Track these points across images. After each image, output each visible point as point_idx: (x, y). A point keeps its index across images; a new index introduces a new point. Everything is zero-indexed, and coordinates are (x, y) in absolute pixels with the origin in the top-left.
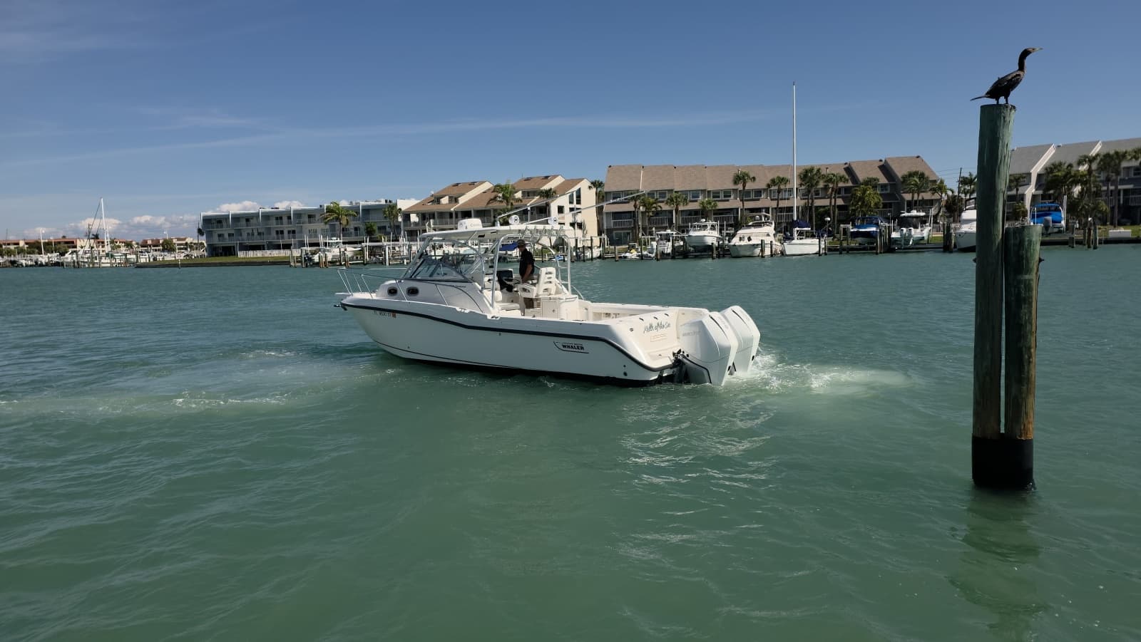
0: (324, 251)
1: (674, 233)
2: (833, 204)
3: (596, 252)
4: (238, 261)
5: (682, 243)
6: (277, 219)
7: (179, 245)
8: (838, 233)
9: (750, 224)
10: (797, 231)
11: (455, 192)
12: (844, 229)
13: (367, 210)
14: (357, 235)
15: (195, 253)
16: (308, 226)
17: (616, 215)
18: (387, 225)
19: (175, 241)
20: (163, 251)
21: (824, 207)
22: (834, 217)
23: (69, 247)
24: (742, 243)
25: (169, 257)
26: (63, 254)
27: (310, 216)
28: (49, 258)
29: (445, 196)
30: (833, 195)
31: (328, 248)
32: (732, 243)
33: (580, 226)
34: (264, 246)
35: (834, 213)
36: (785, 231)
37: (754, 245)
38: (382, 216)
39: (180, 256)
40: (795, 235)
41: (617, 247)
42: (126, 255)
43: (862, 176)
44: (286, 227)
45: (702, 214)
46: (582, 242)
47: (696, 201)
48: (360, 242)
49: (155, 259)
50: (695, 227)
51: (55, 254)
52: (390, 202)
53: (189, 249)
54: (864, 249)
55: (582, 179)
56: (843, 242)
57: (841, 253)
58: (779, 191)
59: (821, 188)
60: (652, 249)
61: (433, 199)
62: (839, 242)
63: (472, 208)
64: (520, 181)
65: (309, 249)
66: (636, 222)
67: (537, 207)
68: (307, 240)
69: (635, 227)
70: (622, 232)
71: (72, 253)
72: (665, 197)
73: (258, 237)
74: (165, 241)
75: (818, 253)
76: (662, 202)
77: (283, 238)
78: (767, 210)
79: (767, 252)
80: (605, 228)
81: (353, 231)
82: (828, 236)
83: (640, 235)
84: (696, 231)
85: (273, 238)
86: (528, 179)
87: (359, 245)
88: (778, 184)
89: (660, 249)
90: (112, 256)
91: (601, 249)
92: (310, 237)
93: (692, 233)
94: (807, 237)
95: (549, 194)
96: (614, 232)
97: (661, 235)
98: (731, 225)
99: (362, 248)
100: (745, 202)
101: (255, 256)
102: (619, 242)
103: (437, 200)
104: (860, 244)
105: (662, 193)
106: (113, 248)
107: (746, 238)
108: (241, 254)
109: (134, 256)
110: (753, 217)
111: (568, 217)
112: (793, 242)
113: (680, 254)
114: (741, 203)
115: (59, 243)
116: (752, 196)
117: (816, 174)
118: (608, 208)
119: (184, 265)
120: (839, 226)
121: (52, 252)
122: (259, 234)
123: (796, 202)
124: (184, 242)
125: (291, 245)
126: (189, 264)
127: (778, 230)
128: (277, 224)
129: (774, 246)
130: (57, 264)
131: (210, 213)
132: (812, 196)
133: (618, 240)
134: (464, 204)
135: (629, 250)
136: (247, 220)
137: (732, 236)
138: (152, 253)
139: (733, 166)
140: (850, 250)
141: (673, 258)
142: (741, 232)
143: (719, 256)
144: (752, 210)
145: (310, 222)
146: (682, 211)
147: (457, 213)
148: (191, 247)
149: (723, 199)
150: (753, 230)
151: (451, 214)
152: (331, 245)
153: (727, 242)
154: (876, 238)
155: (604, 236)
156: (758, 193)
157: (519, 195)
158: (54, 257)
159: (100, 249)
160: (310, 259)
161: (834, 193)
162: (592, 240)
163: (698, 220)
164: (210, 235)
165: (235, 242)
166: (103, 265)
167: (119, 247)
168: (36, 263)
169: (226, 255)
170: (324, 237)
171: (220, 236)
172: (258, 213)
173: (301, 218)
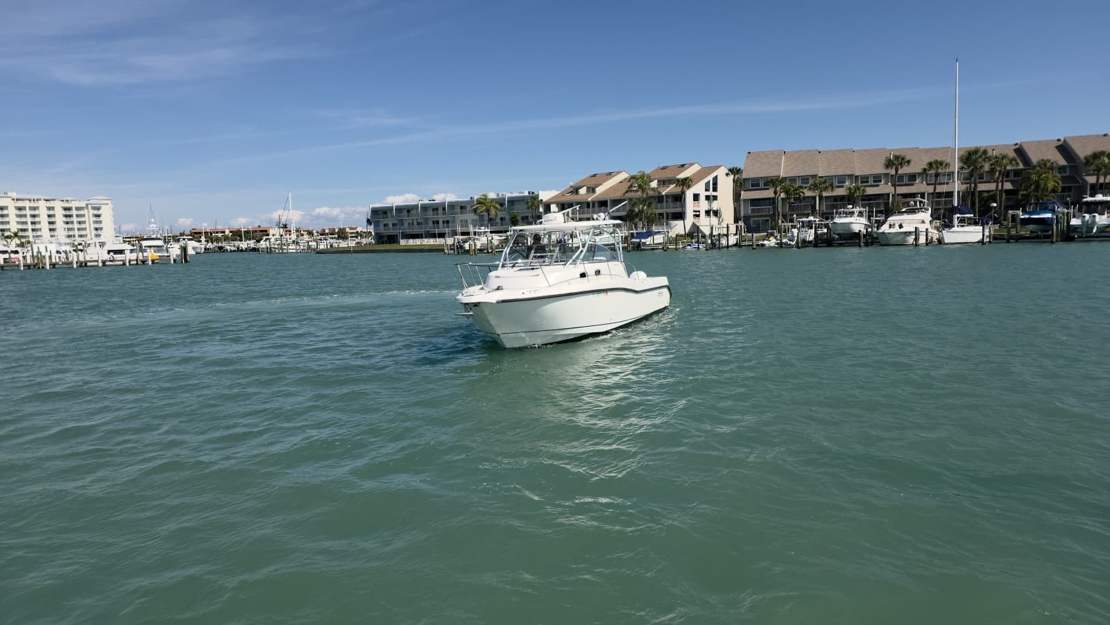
0: (474, 240)
1: (817, 220)
2: (1000, 188)
3: (733, 240)
4: (401, 248)
5: (825, 230)
6: (433, 210)
7: (351, 233)
8: (1005, 220)
9: (904, 210)
10: (958, 218)
11: (592, 183)
12: (1013, 216)
13: (512, 201)
14: (502, 225)
15: (364, 241)
16: (460, 217)
17: (754, 202)
18: (530, 215)
19: (347, 230)
20: (338, 239)
21: (989, 191)
22: (1001, 201)
23: (264, 235)
24: (892, 230)
25: (343, 244)
26: (258, 241)
27: (462, 208)
28: (248, 244)
29: (584, 186)
30: (1000, 179)
31: (477, 237)
32: (880, 231)
33: (716, 213)
34: (422, 235)
35: (1001, 198)
36: (944, 217)
37: (906, 232)
38: (525, 206)
39: (351, 243)
40: (956, 222)
41: (755, 235)
42: (308, 242)
43: (1035, 158)
44: (441, 217)
45: (849, 200)
46: (717, 229)
47: (842, 187)
48: (506, 232)
49: (331, 246)
50: (840, 213)
51: (252, 241)
52: (533, 193)
53: (359, 238)
54: (1037, 237)
55: (719, 167)
56: (1012, 230)
57: (1008, 242)
58: (937, 175)
59: (987, 172)
60: (793, 236)
61: (572, 189)
62: (1006, 230)
63: (608, 197)
64: (656, 170)
65: (461, 237)
66: (775, 208)
67: (672, 196)
68: (459, 229)
69: (774, 214)
70: (761, 219)
71: (266, 240)
72: (808, 183)
73: (418, 227)
74: (340, 229)
75: (982, 242)
76: (806, 188)
77: (438, 228)
78: (923, 195)
79: (922, 240)
80: (742, 215)
81: (499, 221)
82: (994, 224)
83: (780, 221)
84: (841, 217)
85: (429, 227)
86: (664, 168)
87: (505, 234)
88: (935, 170)
89: (802, 236)
90: (297, 243)
91: (738, 237)
92: (462, 227)
93: (837, 220)
94: (969, 224)
95: (686, 183)
96: (752, 219)
97: (803, 222)
98: (881, 212)
99: (507, 237)
100: (897, 188)
101: (415, 244)
102: (757, 230)
103: (575, 190)
104: (1031, 232)
105: (805, 179)
106: (297, 236)
107: (897, 226)
108: (403, 242)
109: (315, 244)
110: (907, 203)
111: (703, 205)
112: (953, 229)
113: (820, 242)
114: (893, 188)
115: (256, 231)
116: (906, 180)
117: (981, 156)
118: (744, 195)
119: (356, 252)
120: (1006, 213)
121: (250, 240)
122: (419, 224)
123: (957, 187)
124: (355, 231)
125: (445, 234)
126: (359, 250)
127: (935, 216)
128: (434, 215)
129: (930, 234)
130: (254, 250)
131: (378, 205)
132: (975, 180)
133: (756, 227)
134: (600, 194)
135: (767, 237)
136: (408, 211)
137: (880, 224)
138: (330, 240)
139: (884, 150)
140: (1019, 239)
141: (816, 246)
142: (892, 219)
143: (867, 245)
144: (905, 196)
145: (462, 213)
146: (826, 197)
147: (594, 203)
148: (361, 236)
149: (873, 184)
150: (906, 217)
151: (588, 204)
152: (480, 234)
153: (875, 230)
154: (1051, 225)
155: (741, 223)
156: (913, 177)
157: (654, 184)
158: (252, 243)
159: (288, 236)
160: (462, 247)
161: (1001, 176)
162: (728, 227)
163: (845, 207)
164: (377, 225)
165: (398, 231)
166: (290, 251)
167: (302, 235)
168: (238, 248)
169: (390, 243)
170: (474, 226)
171: (385, 225)
172: (418, 205)
173: (454, 209)
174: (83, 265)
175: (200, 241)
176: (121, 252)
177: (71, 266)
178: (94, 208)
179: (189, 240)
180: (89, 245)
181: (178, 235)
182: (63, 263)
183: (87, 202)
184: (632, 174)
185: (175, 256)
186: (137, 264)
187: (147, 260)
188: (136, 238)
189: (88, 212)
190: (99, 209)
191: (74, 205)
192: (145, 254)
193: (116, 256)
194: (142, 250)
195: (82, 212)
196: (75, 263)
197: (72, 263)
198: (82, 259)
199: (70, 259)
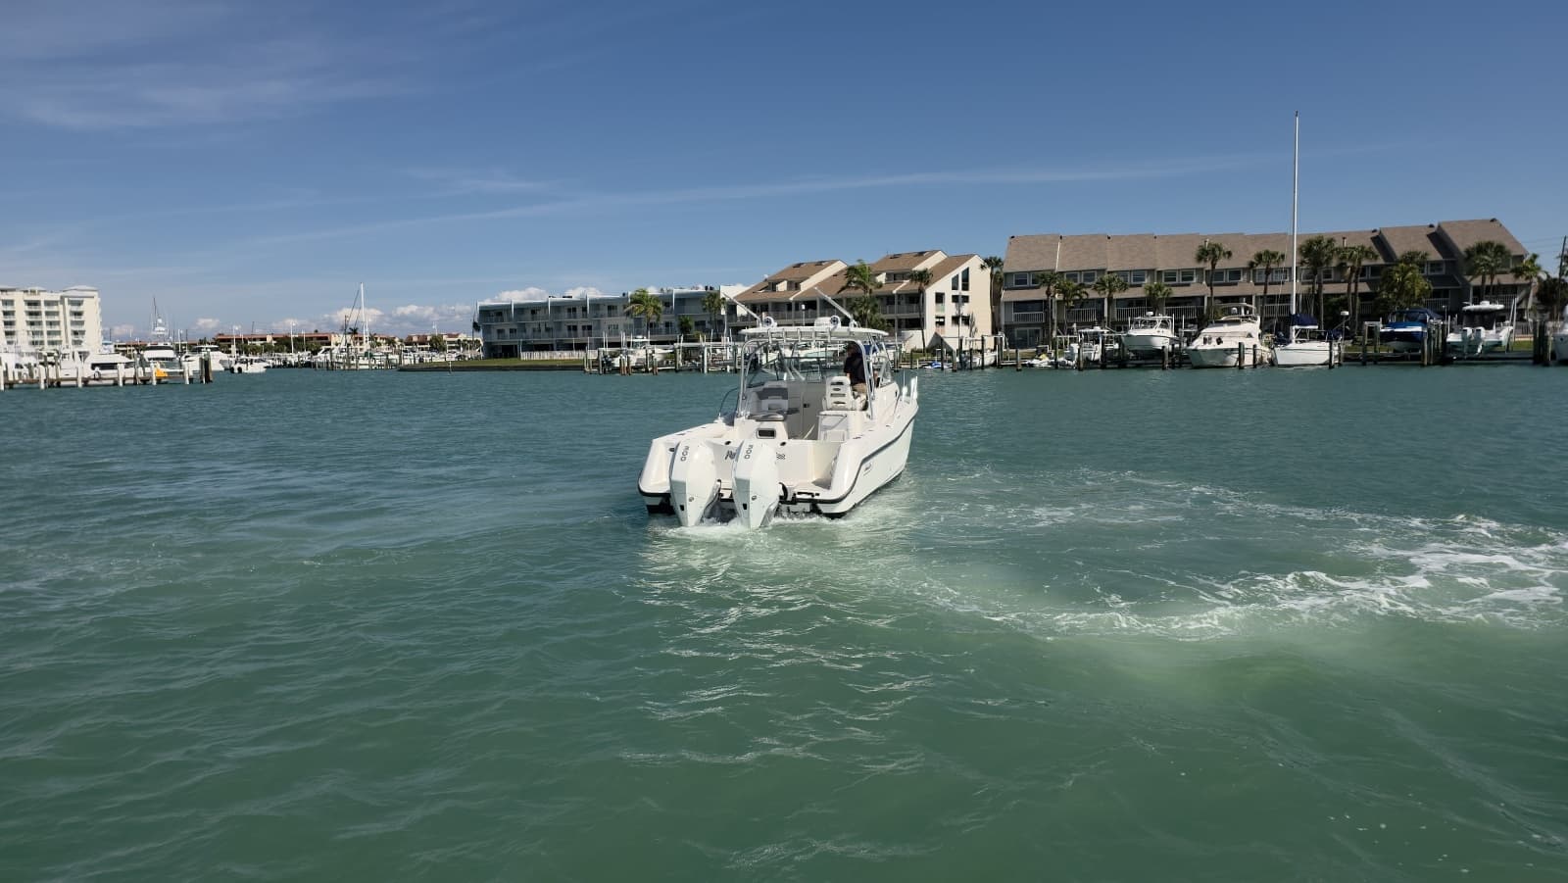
0: (627, 353)
1: (1106, 331)
2: (1353, 290)
3: (989, 358)
4: (522, 364)
5: (1116, 346)
6: (569, 310)
7: (450, 342)
8: (1360, 334)
9: (1222, 319)
10: (1297, 330)
11: (796, 275)
12: (1370, 329)
13: (682, 300)
14: (668, 333)
15: (469, 354)
16: (608, 321)
17: (1019, 305)
18: (707, 319)
19: (445, 338)
20: (431, 350)
21: (1338, 295)
22: (1354, 309)
23: (323, 344)
24: (1208, 347)
25: (438, 358)
26: (315, 353)
27: (610, 308)
28: (299, 357)
29: (784, 280)
30: (1353, 278)
31: (632, 349)
32: (1192, 347)
33: (967, 320)
34: (552, 345)
35: (1354, 304)
36: (1277, 330)
37: (1226, 350)
38: (700, 307)
39: (451, 357)
40: (1293, 335)
41: (1020, 351)
42: (387, 354)
43: (1399, 250)
44: (580, 321)
45: (1149, 305)
46: (968, 343)
47: (1140, 286)
48: (672, 343)
49: (421, 360)
50: (1137, 323)
51: (306, 353)
52: (711, 288)
53: (462, 349)
54: (1403, 358)
55: (972, 256)
56: (1368, 348)
57: (1364, 365)
58: (1268, 272)
59: (1335, 268)
60: (1072, 354)
61: (767, 284)
62: (1361, 348)
63: (818, 296)
64: (885, 259)
65: (608, 350)
66: (1048, 315)
67: (906, 295)
68: (605, 338)
69: (1047, 323)
70: (1028, 329)
71: (327, 350)
72: (1093, 280)
73: (547, 334)
74: (434, 337)
75: (1329, 363)
76: (1089, 287)
77: (576, 336)
78: (1249, 299)
79: (1248, 360)
80: (1003, 323)
81: (662, 327)
82: (1345, 339)
83: (1054, 332)
84: (1138, 328)
85: (564, 335)
86: (895, 257)
87: (672, 346)
88: (1266, 264)
89: (1084, 353)
90: (371, 356)
91: (996, 353)
92: (610, 334)
93: (1134, 332)
94: (1312, 339)
95: (924, 278)
97: (1085, 334)
98: (1192, 321)
99: (674, 349)
100: (1215, 288)
101: (541, 358)
102: (1022, 344)
103: (772, 286)
104: (1395, 351)
105: (1089, 275)
106: (372, 346)
107: (1214, 340)
108: (525, 356)
109: (397, 357)
110: (1228, 310)
111: (950, 309)
112: (1290, 346)
113: (1114, 361)
114: (1209, 288)
115: (311, 338)
116: (1226, 278)
117: (1326, 247)
118: (1006, 296)
119: (456, 369)
120: (1361, 325)
121: (303, 350)
122: (547, 330)
123: (1295, 288)
124: (456, 339)
125: (585, 344)
126: (461, 367)
127: (1265, 328)
128: (570, 318)
129: (1258, 353)
130: (308, 365)
131: (488, 302)
132: (1320, 279)
133: (1022, 341)
134: (807, 292)
135: (1037, 355)
136: (533, 312)
137: (1191, 338)
138: (419, 353)
139: (1197, 236)
140: (1378, 360)
141: (1103, 367)
142: (1207, 331)
143: (1173, 366)
144: (1225, 299)
145: (610, 316)
146: (1118, 300)
147: (797, 304)
148: (464, 346)
149: (1181, 282)
150: (1226, 328)
151: (789, 305)
152: (635, 345)
153: (1185, 345)
154: (1421, 342)
155: (1001, 335)
156: (1235, 274)
157: (881, 279)
158: (305, 356)
159: (358, 346)
160: (609, 364)
161: (1354, 274)
162: (983, 340)
163: (1142, 314)
164: (487, 331)
165: (518, 340)
166: (361, 367)
167: (379, 344)
168: (285, 362)
169: (506, 357)
170: (627, 335)
171: (500, 331)
172: (547, 303)
173: (599, 309)
174: (55, 384)
175: (230, 352)
176: (112, 366)
177: (35, 385)
178: (72, 303)
179: (212, 349)
180: (64, 356)
181: (197, 341)
182: (25, 382)
183: (62, 294)
184: (851, 265)
185: (191, 374)
186: (135, 384)
187: (151, 378)
188: (134, 346)
189: (64, 308)
190: (79, 304)
191: (43, 297)
192: (147, 370)
193: (102, 372)
194: (144, 363)
195: (54, 309)
196: (42, 382)
197: (38, 381)
198: (52, 376)
199: (35, 376)
